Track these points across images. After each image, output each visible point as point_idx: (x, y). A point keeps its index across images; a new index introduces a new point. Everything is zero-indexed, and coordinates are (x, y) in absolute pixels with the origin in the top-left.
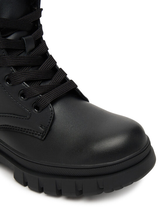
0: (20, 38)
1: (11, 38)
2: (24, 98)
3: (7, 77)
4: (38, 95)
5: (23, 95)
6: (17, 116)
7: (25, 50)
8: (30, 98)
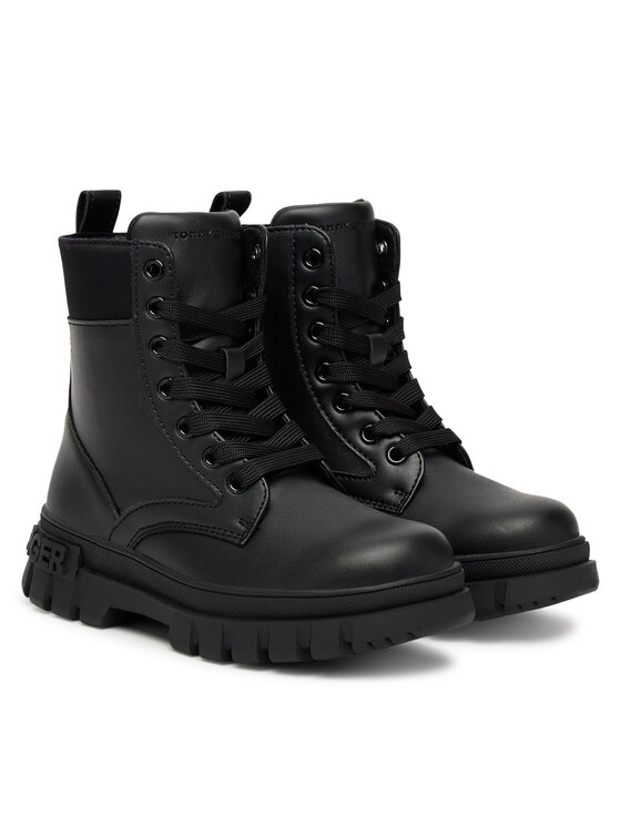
0: (218, 350)
1: (200, 345)
2: (213, 463)
3: (182, 421)
4: (242, 459)
5: (211, 458)
6: (193, 502)
7: (224, 375)
8: (225, 463)
